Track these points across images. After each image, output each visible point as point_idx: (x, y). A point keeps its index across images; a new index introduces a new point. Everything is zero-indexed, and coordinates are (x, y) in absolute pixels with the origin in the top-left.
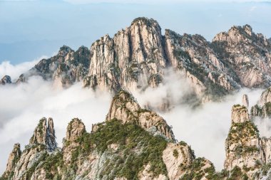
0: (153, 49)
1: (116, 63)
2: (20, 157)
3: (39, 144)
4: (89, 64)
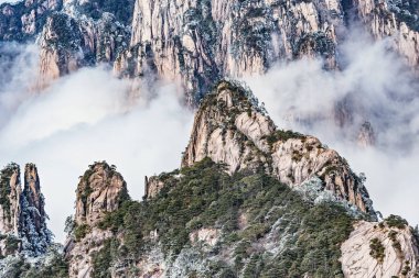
4: (130, 14)
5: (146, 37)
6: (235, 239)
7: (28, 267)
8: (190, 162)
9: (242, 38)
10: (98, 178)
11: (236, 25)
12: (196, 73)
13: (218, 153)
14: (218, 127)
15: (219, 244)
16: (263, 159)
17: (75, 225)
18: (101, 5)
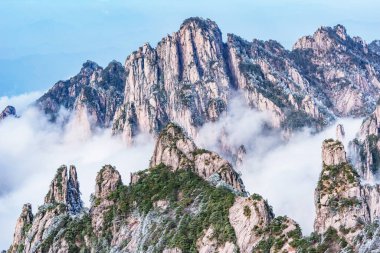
0: (212, 63)
1: (161, 84)
2: (31, 223)
3: (58, 204)
4: (123, 87)
5: (131, 99)
6: (176, 206)
7: (71, 220)
8: (153, 165)
9: (180, 100)
10: (107, 173)
11: (177, 93)
12: (156, 118)
13: (168, 161)
14: (167, 146)
15: (168, 208)
16: (190, 164)
17: (95, 198)
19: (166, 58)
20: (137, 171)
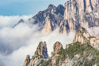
0: (96, 5)
1: (77, 13)
2: (29, 62)
3: (39, 55)
4: (64, 14)
5: (67, 18)
6: (83, 56)
7: (44, 61)
8: (74, 42)
9: (84, 19)
10: (57, 44)
11: (83, 16)
12: (76, 25)
13: (80, 40)
14: (80, 35)
15: (79, 57)
16: (88, 41)
17: (53, 53)
18: (58, 12)
19: (79, 4)
20: (68, 44)
